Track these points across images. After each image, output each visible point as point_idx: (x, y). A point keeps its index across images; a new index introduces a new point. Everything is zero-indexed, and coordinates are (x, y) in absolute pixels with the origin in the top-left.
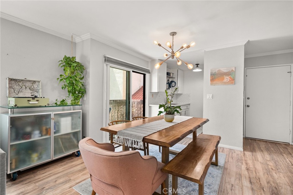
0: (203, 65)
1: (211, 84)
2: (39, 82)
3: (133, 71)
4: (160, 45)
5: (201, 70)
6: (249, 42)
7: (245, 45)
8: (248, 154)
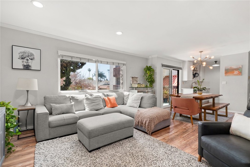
0: (220, 62)
1: (225, 76)
2: (138, 78)
3: (173, 69)
4: (193, 58)
5: (219, 65)
7: (249, 52)
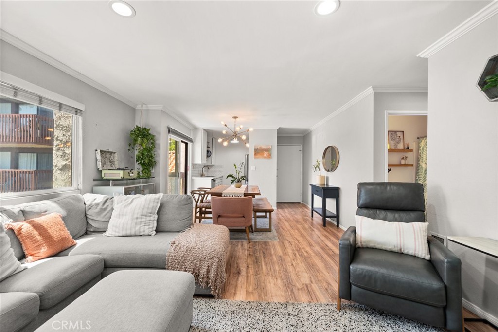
1: (255, 158)
2: (114, 153)
3: (182, 141)
4: (226, 125)
6: (280, 128)
7: (278, 130)
8: (279, 210)
